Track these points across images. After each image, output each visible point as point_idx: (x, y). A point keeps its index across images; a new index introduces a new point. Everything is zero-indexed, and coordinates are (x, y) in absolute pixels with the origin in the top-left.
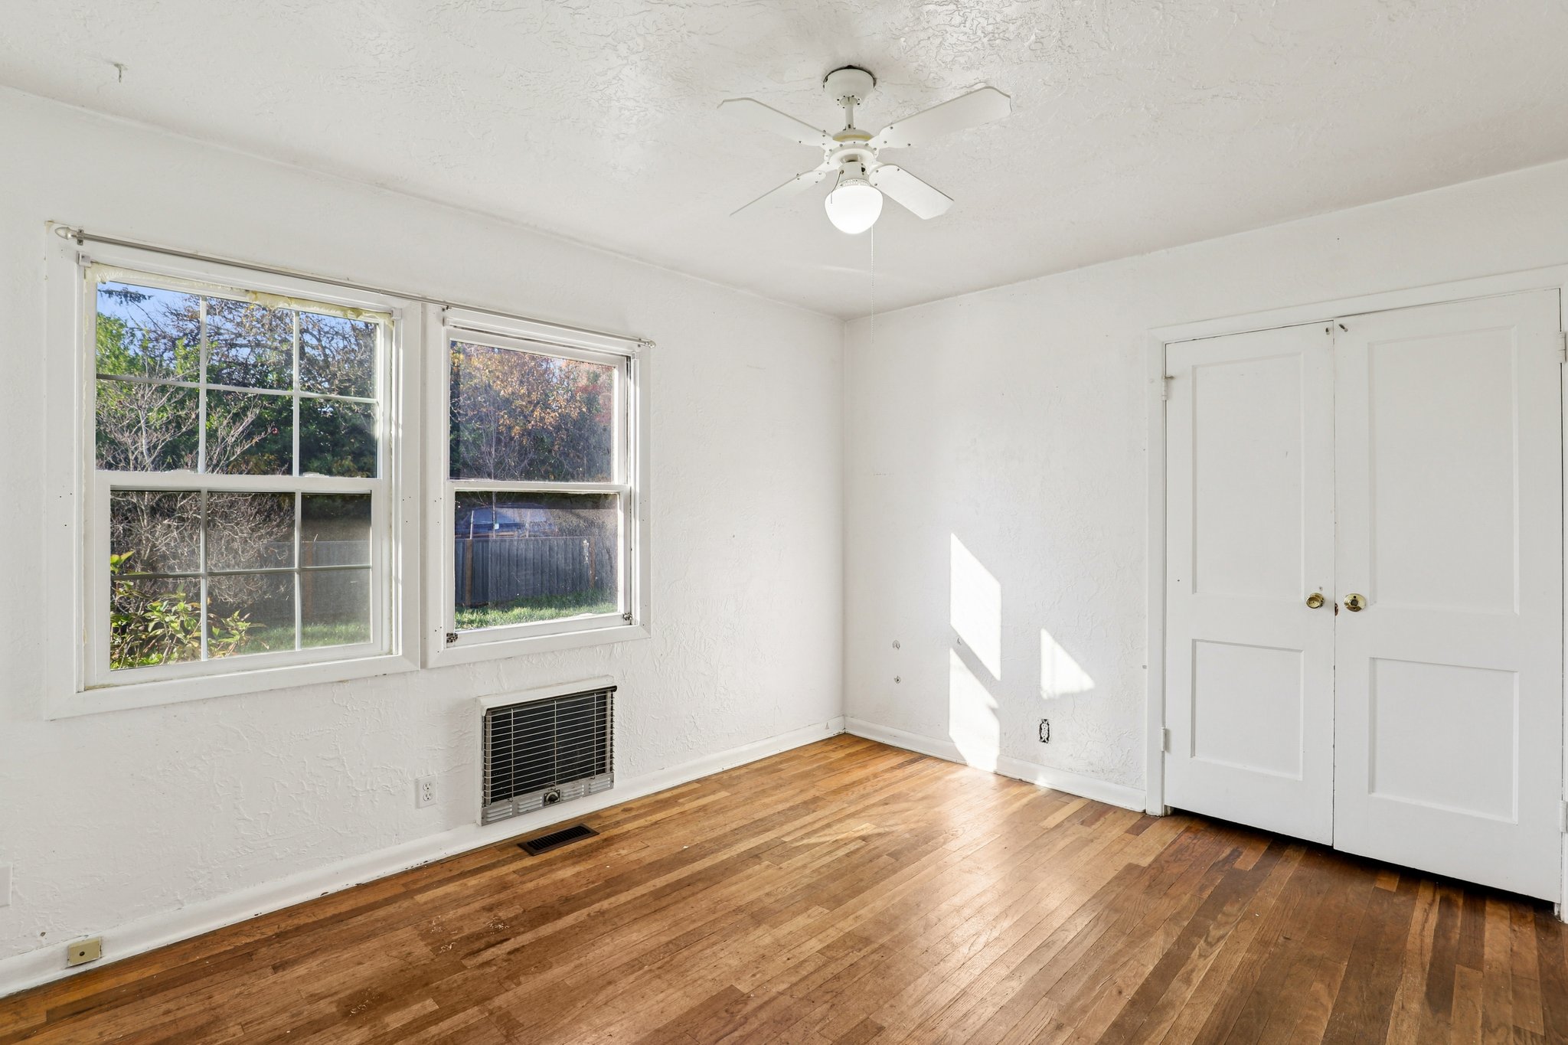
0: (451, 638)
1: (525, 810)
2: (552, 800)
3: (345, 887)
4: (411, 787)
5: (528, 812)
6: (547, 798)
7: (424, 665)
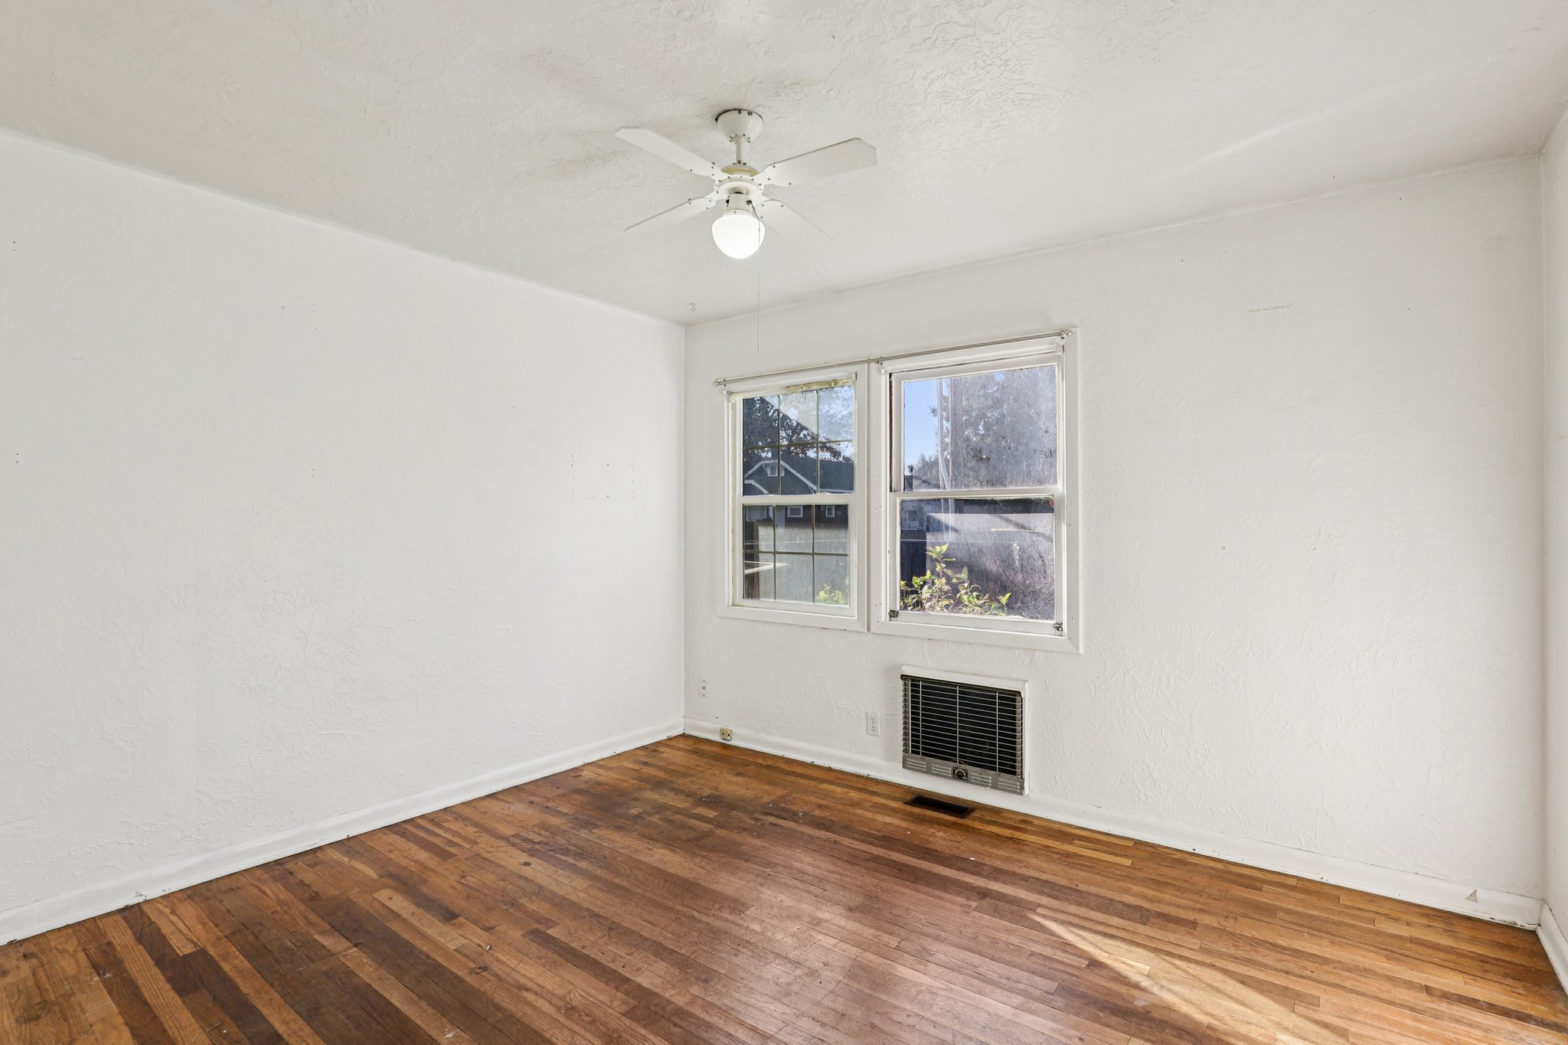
0: (893, 614)
1: (936, 772)
2: (960, 776)
3: (822, 765)
4: (864, 716)
5: (938, 775)
6: (956, 772)
7: (869, 629)
